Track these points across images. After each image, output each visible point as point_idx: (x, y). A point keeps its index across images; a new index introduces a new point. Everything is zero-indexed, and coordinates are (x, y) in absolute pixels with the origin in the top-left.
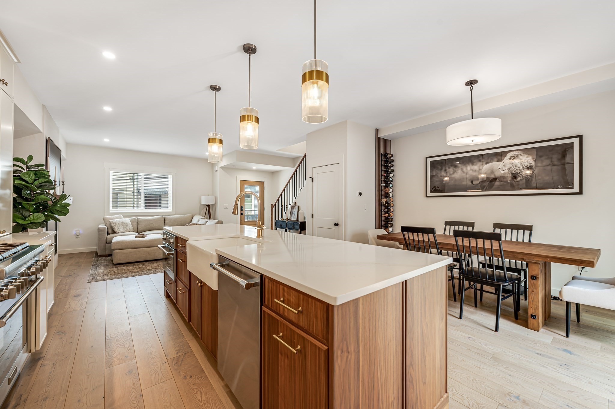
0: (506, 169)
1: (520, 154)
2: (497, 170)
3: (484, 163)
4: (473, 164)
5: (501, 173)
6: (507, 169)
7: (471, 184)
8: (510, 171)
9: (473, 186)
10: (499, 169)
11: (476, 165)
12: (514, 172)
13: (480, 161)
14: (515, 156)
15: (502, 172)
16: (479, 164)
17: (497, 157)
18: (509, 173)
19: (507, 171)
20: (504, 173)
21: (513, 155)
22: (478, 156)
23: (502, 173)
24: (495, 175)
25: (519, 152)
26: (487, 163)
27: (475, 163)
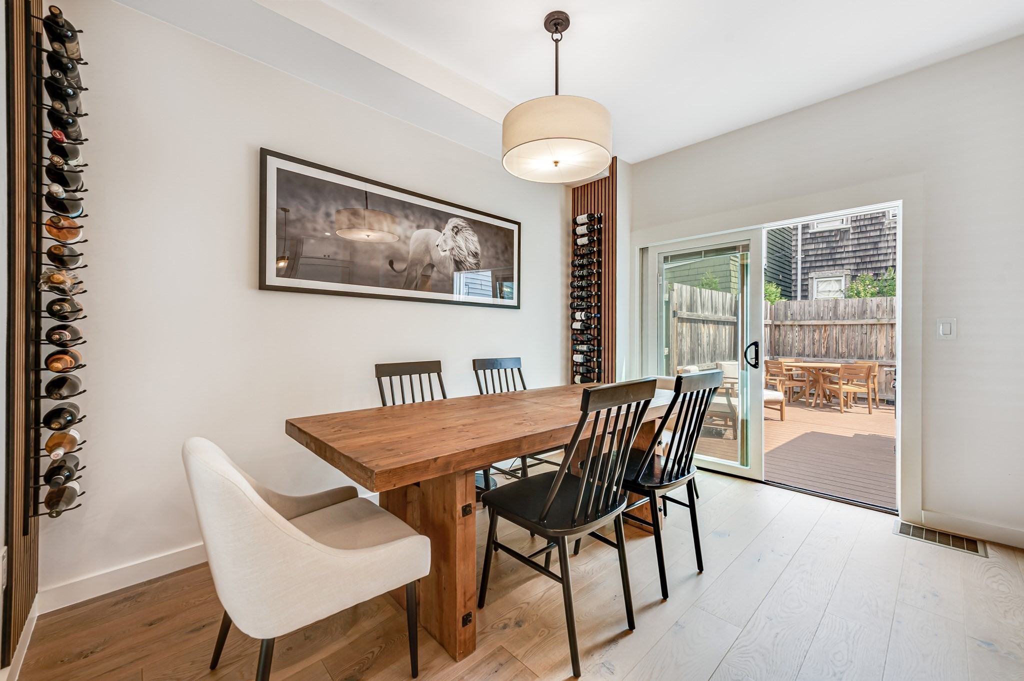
0: (447, 249)
1: (466, 227)
2: (434, 247)
3: (414, 225)
4: (394, 222)
5: (440, 254)
6: (449, 250)
7: (389, 268)
8: (453, 255)
9: (394, 273)
10: (437, 246)
11: (400, 224)
12: (458, 259)
13: (407, 217)
14: (460, 227)
15: (443, 254)
16: (406, 223)
17: (434, 221)
18: (451, 259)
19: (448, 253)
20: (444, 256)
21: (456, 225)
22: (404, 205)
23: (441, 257)
24: (431, 259)
25: (463, 222)
26: (419, 227)
27: (397, 220)
